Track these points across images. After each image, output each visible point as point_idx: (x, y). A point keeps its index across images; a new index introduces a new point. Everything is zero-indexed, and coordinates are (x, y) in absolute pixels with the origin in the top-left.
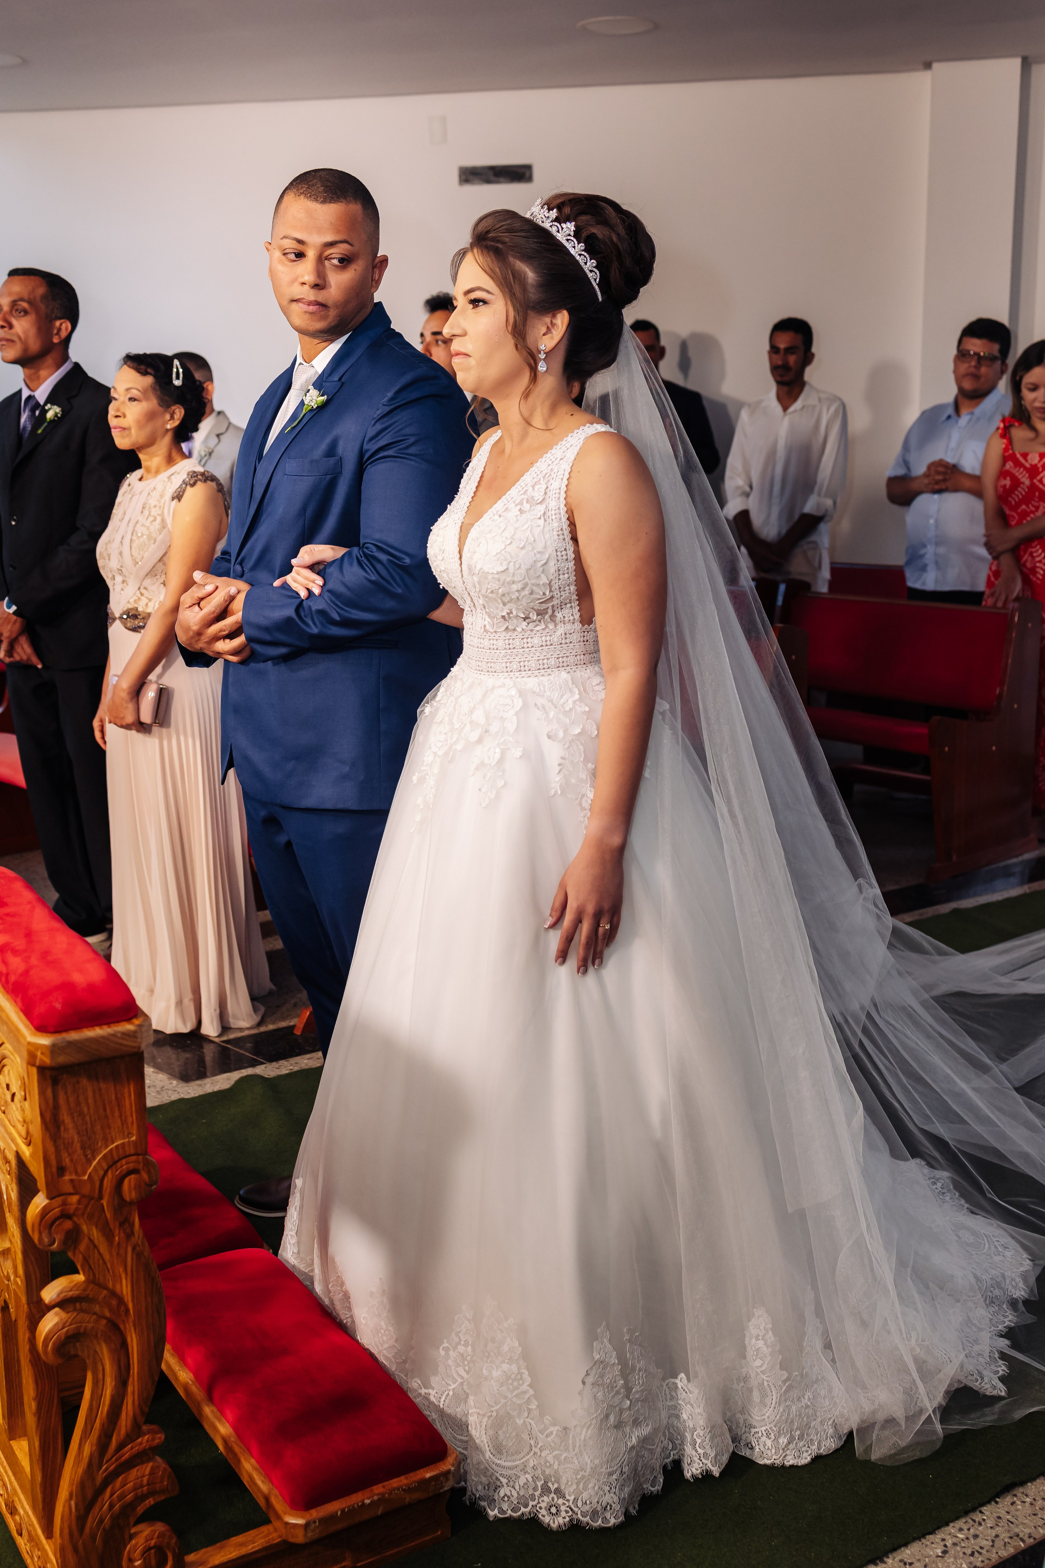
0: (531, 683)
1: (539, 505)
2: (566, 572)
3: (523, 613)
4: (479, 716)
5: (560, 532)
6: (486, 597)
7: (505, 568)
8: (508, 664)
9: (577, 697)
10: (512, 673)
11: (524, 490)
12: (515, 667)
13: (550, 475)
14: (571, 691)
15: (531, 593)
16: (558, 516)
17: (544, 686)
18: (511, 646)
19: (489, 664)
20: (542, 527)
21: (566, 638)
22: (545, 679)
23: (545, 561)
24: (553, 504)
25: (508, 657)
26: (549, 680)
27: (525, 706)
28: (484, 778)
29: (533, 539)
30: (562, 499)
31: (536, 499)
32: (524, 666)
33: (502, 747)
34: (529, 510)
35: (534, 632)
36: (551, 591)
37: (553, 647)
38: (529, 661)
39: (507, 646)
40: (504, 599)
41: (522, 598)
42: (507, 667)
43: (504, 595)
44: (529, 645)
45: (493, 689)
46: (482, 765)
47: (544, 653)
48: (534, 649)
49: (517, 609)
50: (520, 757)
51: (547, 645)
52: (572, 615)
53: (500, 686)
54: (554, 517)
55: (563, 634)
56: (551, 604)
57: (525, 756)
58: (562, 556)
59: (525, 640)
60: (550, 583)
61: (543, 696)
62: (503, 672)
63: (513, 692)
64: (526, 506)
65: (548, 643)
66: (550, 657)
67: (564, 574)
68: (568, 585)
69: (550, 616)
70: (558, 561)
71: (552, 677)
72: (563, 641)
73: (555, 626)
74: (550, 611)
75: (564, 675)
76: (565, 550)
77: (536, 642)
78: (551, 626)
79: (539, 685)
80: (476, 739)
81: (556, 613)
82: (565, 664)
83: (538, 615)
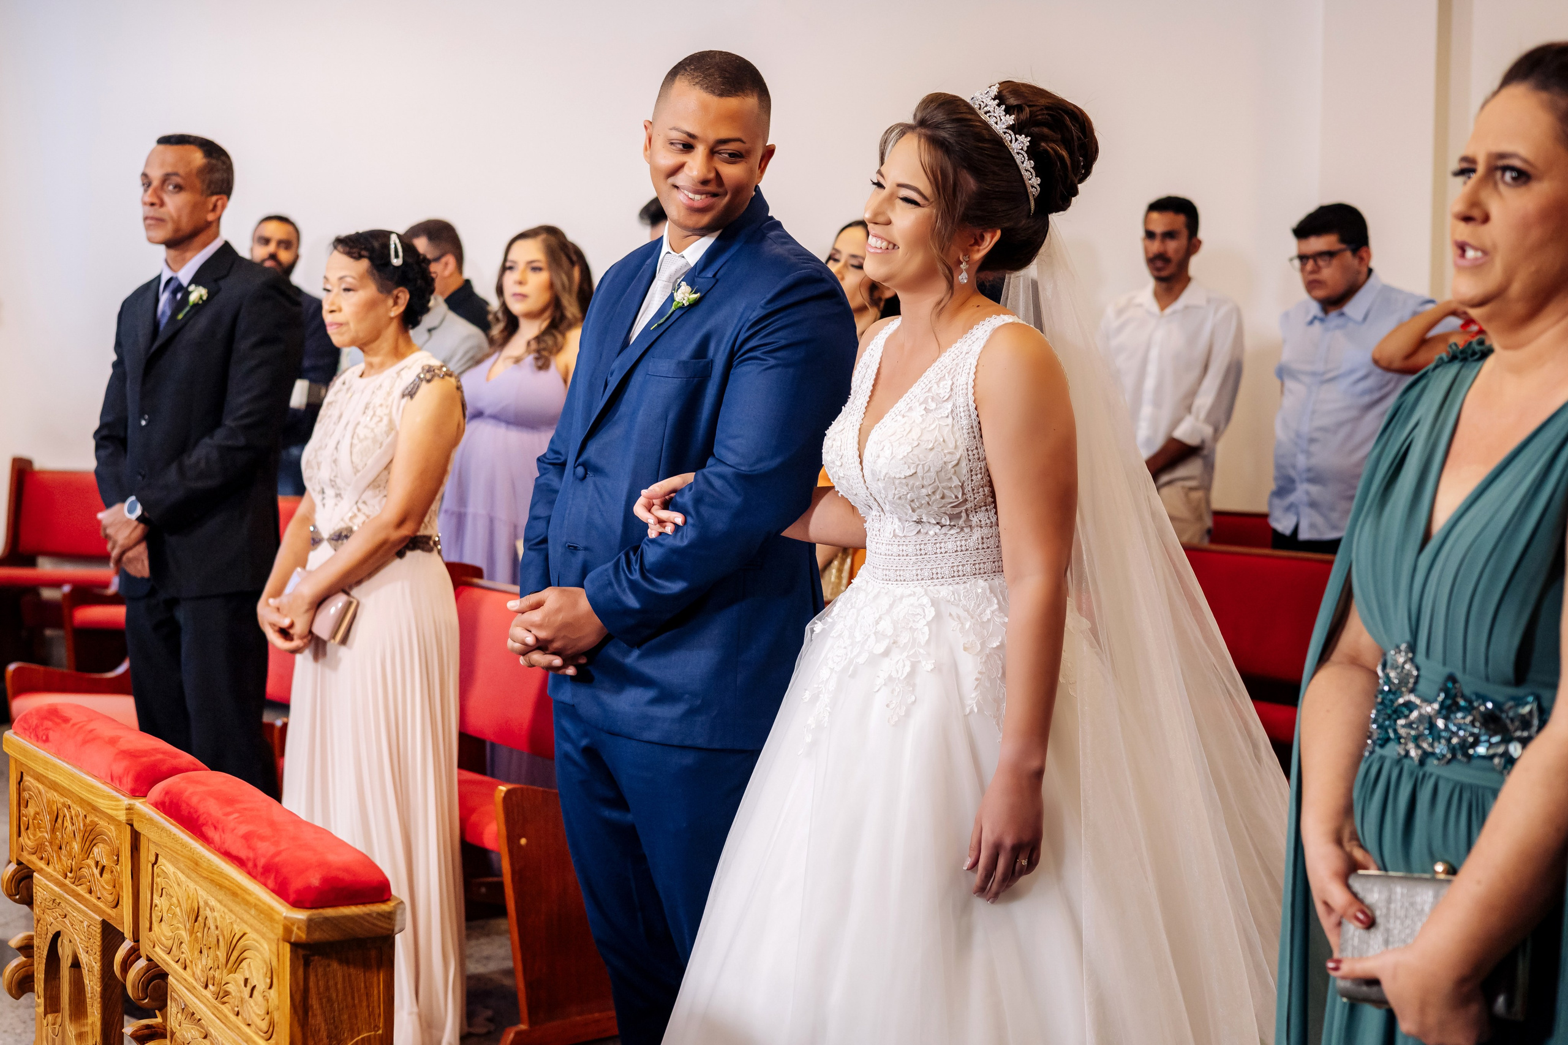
0: (945, 591)
1: (946, 403)
2: (979, 472)
3: (935, 518)
4: (886, 626)
5: (970, 430)
6: (893, 503)
7: (913, 471)
8: (919, 571)
9: (996, 606)
10: (923, 582)
11: (928, 387)
12: (926, 574)
13: (956, 370)
14: (989, 600)
15: (943, 498)
16: (967, 413)
17: (959, 595)
18: (923, 552)
19: (898, 572)
20: (950, 426)
21: (983, 543)
22: (962, 586)
23: (955, 462)
24: (961, 401)
25: (919, 563)
26: (965, 588)
27: (938, 616)
28: (892, 693)
29: (942, 440)
30: (970, 395)
31: (942, 396)
32: (937, 573)
33: (912, 660)
34: (936, 409)
35: (948, 536)
36: (963, 494)
37: (969, 552)
38: (941, 568)
39: (918, 552)
40: (912, 504)
41: (933, 503)
42: (917, 575)
43: (913, 501)
44: (943, 550)
45: (902, 597)
46: (890, 678)
47: (959, 559)
48: (947, 554)
49: (928, 514)
50: (931, 670)
51: (962, 551)
52: (989, 518)
53: (910, 595)
54: (962, 414)
55: (980, 539)
56: (965, 508)
57: (938, 669)
58: (974, 455)
59: (938, 545)
60: (963, 485)
61: (958, 605)
62: (913, 580)
63: (925, 600)
64: (933, 406)
65: (964, 548)
66: (965, 563)
67: (976, 475)
68: (982, 487)
69: (965, 521)
70: (970, 460)
71: (968, 585)
72: (980, 546)
73: (971, 531)
74: (964, 515)
75: (981, 582)
76: (977, 448)
77: (950, 547)
78: (967, 530)
79: (953, 594)
80: (882, 650)
81: (971, 516)
82: (982, 571)
83: (950, 519)
